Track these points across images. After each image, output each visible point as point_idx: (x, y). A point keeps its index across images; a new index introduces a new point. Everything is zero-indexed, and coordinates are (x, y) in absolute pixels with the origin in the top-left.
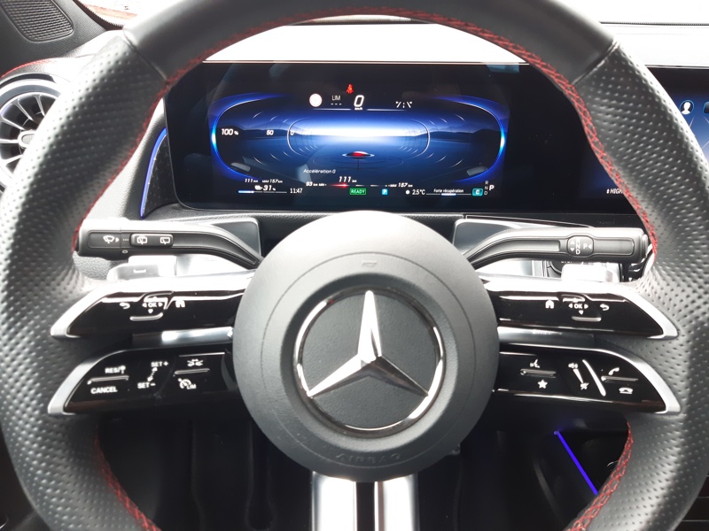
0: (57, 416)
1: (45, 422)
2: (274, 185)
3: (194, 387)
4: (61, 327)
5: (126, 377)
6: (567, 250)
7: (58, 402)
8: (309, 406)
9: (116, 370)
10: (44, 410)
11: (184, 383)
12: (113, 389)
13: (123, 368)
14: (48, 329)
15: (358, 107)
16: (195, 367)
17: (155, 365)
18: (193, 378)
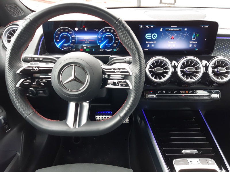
0: (18, 88)
1: (15, 88)
2: (69, 48)
3: (44, 84)
4: (18, 72)
5: (31, 82)
6: (125, 61)
7: (18, 85)
8: (63, 86)
9: (29, 80)
10: (15, 86)
11: (42, 84)
12: (28, 84)
13: (30, 80)
14: (16, 72)
15: (86, 30)
16: (44, 81)
17: (36, 80)
18: (43, 83)
